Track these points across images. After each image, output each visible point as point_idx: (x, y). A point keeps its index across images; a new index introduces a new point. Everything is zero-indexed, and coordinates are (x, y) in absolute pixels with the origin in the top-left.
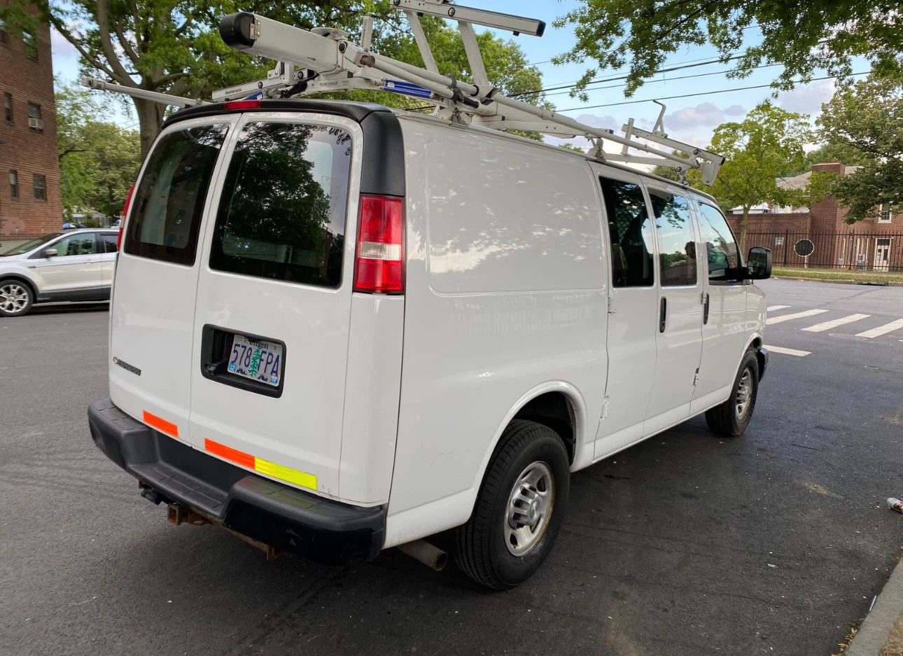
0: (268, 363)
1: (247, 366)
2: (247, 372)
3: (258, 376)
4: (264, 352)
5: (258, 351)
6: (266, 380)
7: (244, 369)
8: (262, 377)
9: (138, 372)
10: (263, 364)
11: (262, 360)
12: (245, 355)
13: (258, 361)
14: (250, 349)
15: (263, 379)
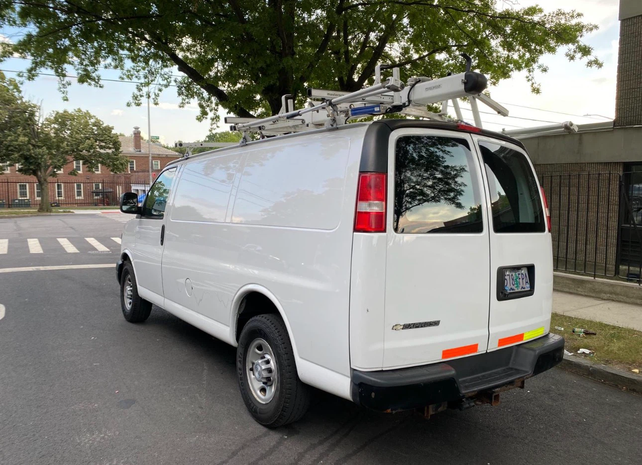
0: (523, 279)
1: (514, 285)
2: (515, 288)
3: (520, 288)
4: (519, 274)
5: (516, 275)
6: (524, 288)
7: (513, 287)
8: (522, 288)
9: (436, 323)
10: (521, 280)
11: (520, 279)
12: (511, 280)
13: (518, 280)
14: (512, 275)
15: (523, 288)
